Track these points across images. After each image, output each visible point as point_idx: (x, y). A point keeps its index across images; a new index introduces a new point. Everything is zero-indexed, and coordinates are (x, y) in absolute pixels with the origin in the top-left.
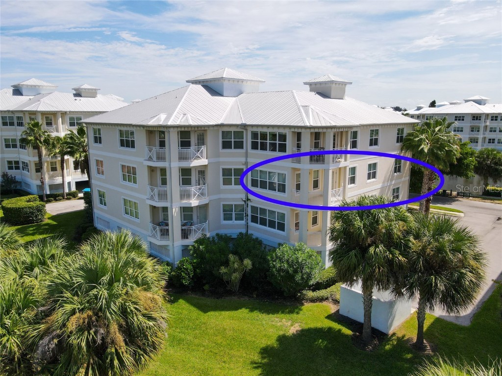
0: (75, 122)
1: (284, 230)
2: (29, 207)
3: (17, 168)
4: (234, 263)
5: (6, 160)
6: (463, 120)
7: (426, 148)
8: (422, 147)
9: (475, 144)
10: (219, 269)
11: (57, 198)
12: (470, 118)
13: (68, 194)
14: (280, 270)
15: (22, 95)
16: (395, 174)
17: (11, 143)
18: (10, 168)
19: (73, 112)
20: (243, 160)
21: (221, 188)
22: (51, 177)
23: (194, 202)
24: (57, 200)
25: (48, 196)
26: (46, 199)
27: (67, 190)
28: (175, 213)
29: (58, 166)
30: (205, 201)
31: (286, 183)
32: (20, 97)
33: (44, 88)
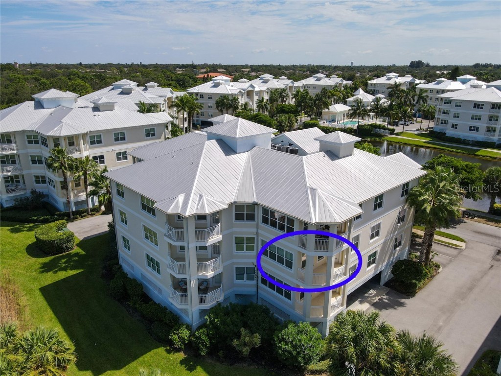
0: (96, 140)
1: (290, 299)
2: (60, 239)
3: (44, 182)
4: (245, 337)
5: (33, 175)
6: (482, 108)
7: (428, 207)
8: (425, 206)
9: (493, 133)
10: (232, 340)
11: (82, 215)
12: (490, 107)
13: (92, 210)
14: (285, 350)
15: (44, 108)
16: (399, 225)
17: (37, 160)
18: (38, 182)
19: (93, 131)
20: (255, 230)
21: (234, 254)
22: (76, 195)
23: (210, 274)
24: (82, 217)
25: (75, 213)
26: (72, 217)
27: (91, 206)
28: (193, 284)
29: (82, 183)
30: (220, 270)
31: (293, 262)
32: (42, 110)
33: (64, 99)
